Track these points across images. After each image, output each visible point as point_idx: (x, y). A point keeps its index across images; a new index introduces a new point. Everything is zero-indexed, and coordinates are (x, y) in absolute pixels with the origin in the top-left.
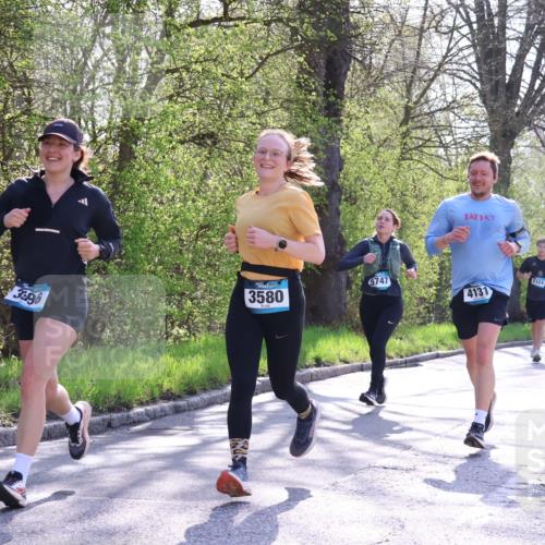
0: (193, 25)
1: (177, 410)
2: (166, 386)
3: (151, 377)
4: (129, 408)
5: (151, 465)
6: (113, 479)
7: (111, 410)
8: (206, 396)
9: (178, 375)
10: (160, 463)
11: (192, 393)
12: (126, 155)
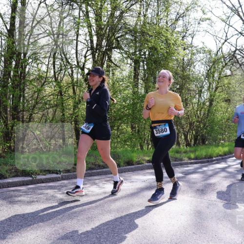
0: (225, 77)
1: (223, 159)
2: (220, 153)
3: (217, 151)
4: (212, 158)
5: (218, 170)
6: (210, 173)
7: (209, 158)
8: (228, 156)
9: (222, 151)
10: (219, 170)
11: (226, 155)
12: (211, 104)
